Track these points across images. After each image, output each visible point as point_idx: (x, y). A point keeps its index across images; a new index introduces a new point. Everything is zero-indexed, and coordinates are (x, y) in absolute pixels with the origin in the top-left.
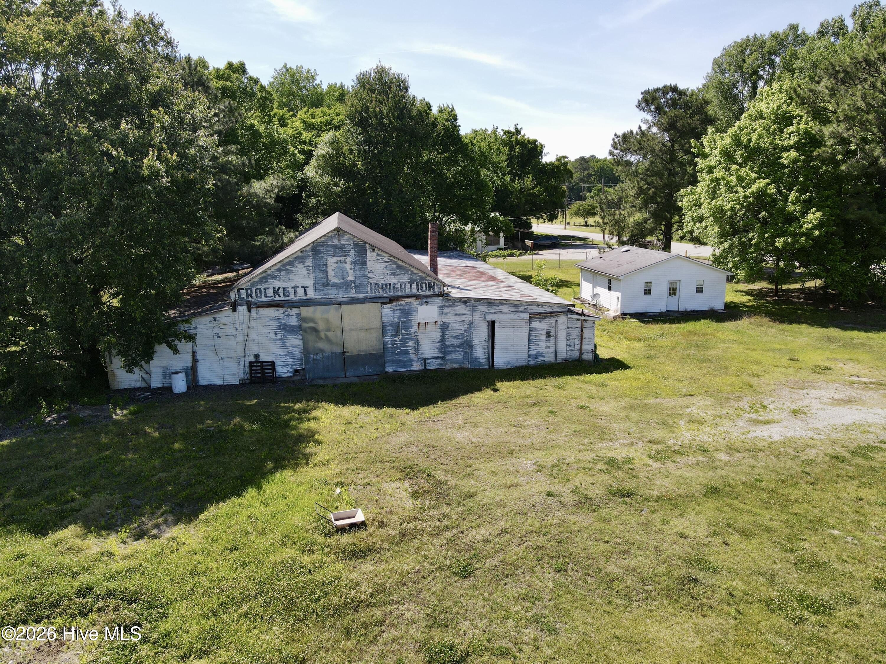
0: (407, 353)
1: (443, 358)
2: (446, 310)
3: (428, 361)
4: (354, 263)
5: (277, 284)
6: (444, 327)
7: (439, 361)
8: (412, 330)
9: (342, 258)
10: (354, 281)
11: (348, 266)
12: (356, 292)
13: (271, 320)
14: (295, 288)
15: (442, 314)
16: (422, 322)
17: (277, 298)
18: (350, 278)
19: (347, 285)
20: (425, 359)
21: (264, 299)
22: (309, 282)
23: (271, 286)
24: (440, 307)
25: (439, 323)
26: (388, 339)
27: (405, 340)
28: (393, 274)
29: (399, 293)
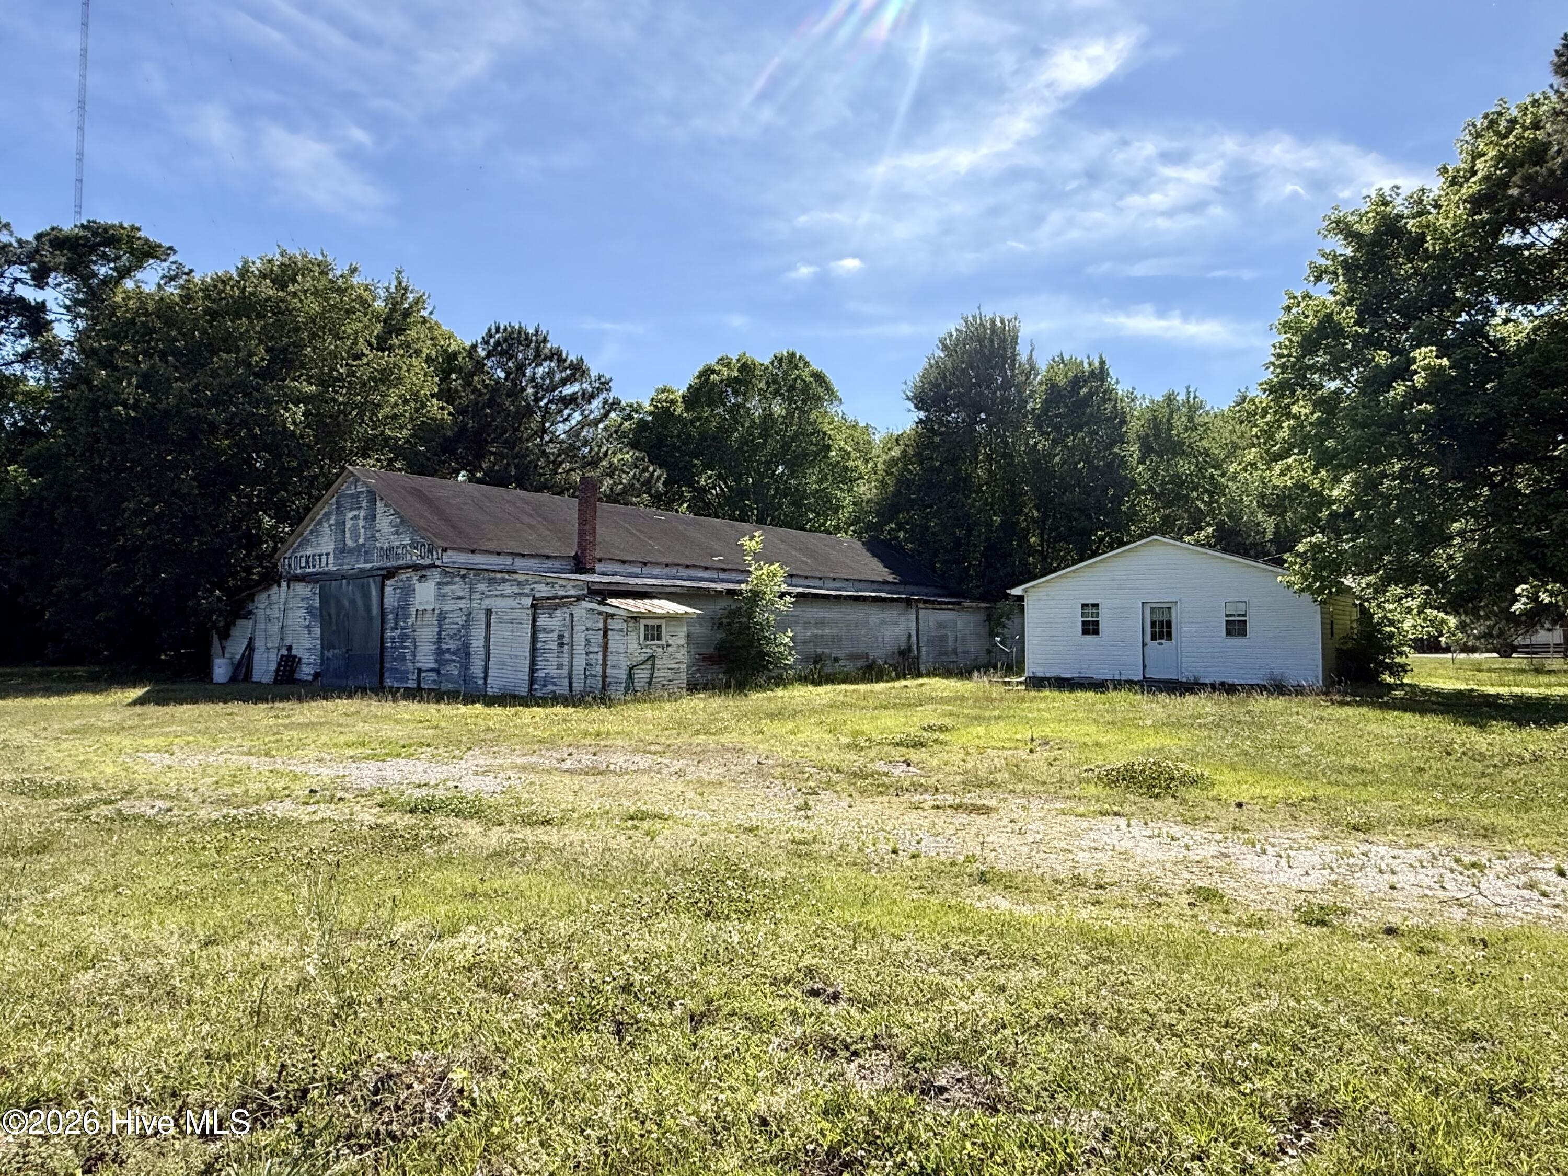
0: (404, 659)
1: (437, 671)
2: (446, 589)
3: (423, 675)
4: (365, 518)
5: (309, 551)
6: (442, 617)
7: (434, 676)
8: (410, 621)
9: (356, 512)
10: (363, 545)
11: (361, 523)
12: (366, 562)
13: (303, 600)
14: (320, 555)
15: (441, 596)
16: (420, 608)
17: (308, 570)
18: (361, 541)
19: (357, 550)
20: (420, 671)
21: (299, 571)
22: (330, 548)
23: (304, 553)
24: (438, 584)
25: (437, 612)
26: (388, 634)
27: (403, 636)
28: (397, 533)
29: (401, 563)
